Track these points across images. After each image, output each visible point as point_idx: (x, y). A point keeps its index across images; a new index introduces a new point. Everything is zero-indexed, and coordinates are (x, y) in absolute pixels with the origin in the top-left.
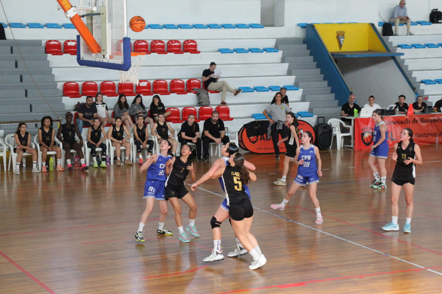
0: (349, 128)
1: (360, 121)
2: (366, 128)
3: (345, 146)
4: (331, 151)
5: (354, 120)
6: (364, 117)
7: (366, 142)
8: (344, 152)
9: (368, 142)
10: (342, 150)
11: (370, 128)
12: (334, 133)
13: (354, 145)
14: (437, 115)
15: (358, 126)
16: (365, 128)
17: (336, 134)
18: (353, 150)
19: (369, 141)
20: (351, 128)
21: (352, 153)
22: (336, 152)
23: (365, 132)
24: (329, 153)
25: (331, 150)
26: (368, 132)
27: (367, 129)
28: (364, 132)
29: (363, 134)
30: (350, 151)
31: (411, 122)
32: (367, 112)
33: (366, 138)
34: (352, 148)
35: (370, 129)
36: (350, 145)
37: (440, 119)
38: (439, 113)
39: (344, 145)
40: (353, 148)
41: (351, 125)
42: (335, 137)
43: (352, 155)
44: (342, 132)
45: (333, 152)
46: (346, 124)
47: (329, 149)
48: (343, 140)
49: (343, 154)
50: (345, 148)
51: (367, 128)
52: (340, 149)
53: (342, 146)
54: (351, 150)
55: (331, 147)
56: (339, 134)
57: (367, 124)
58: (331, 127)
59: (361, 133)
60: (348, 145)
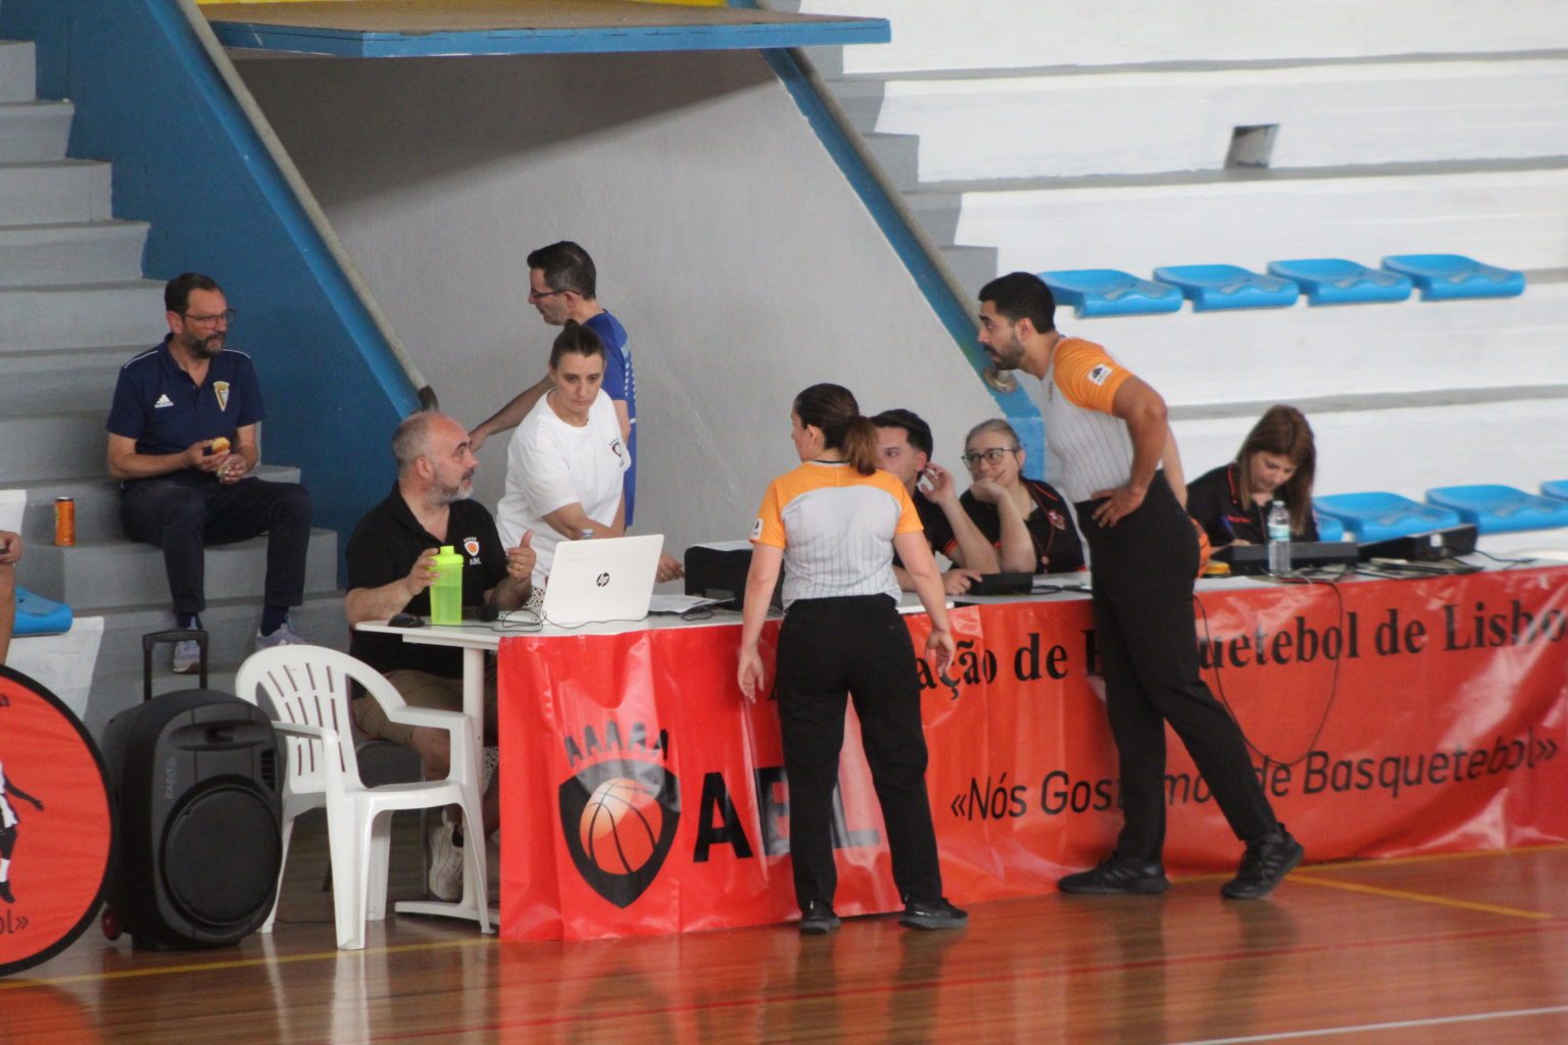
0: (445, 734)
1: (543, 671)
2: (603, 729)
3: (402, 907)
4: (271, 960)
5: (489, 659)
6: (582, 632)
7: (609, 864)
8: (397, 965)
9: (624, 872)
10: (382, 950)
11: (641, 728)
12: (299, 784)
13: (494, 903)
14: (1231, 600)
15: (537, 726)
16: (589, 731)
17: (322, 796)
18: (485, 942)
19: (639, 857)
20: (461, 729)
21: (474, 976)
22: (324, 972)
23: (600, 773)
24: (259, 975)
25: (269, 946)
26: (627, 772)
27: (614, 746)
28: (582, 768)
29: (575, 795)
30: (456, 959)
31: (1004, 668)
32: (603, 580)
33: (603, 826)
34: (471, 926)
35: (642, 742)
36: (457, 899)
37: (1258, 638)
38: (1243, 582)
39: (391, 901)
40: (485, 929)
41: (455, 704)
42: (314, 823)
43: (474, 999)
44: (373, 775)
45: (287, 971)
46: (412, 699)
47: (259, 940)
48: (384, 845)
49: (382, 987)
50: (400, 923)
51: (616, 726)
52: (362, 945)
53: (380, 914)
54: (466, 943)
55: (267, 927)
56: (348, 790)
57: (615, 699)
58: (274, 723)
59: (557, 780)
60: (429, 897)
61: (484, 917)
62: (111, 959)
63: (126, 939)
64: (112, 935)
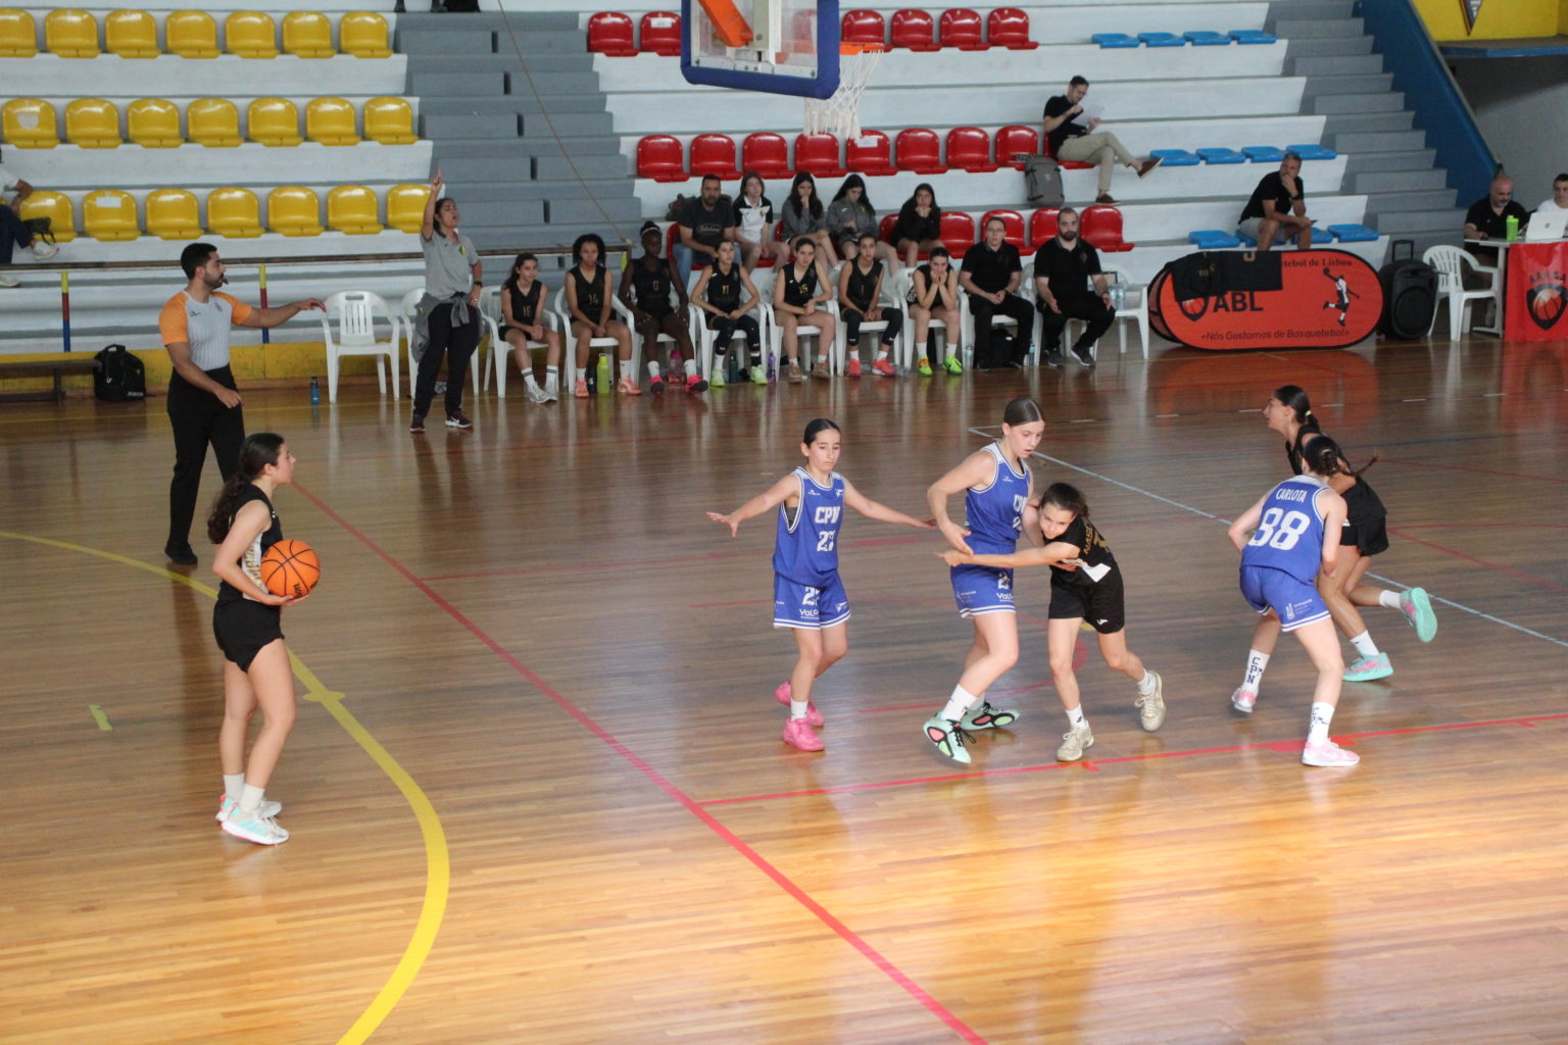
0: (1490, 275)
1: (1524, 254)
3: (1475, 329)
4: (1431, 344)
5: (1507, 250)
6: (1538, 242)
7: (1542, 316)
8: (1473, 347)
9: (1546, 318)
10: (1467, 342)
11: (1556, 273)
12: (1442, 289)
13: (1504, 328)
15: (1521, 272)
16: (1538, 274)
17: (1448, 293)
18: (1501, 340)
19: (1552, 314)
21: (1496, 351)
22: (1446, 348)
23: (1540, 289)
24: (1425, 349)
25: (1430, 340)
26: (1550, 286)
28: (1535, 285)
29: (1532, 294)
30: (1491, 346)
32: (1547, 226)
33: (1541, 304)
34: (1496, 335)
35: (1557, 278)
36: (1492, 326)
39: (1472, 325)
40: (1501, 336)
41: (1495, 264)
42: (1445, 302)
43: (1496, 358)
45: (1434, 347)
46: (1482, 263)
47: (1426, 337)
48: (1469, 310)
49: (1467, 353)
50: (1475, 334)
51: (1548, 273)
52: (1459, 340)
53: (1467, 329)
54: (1495, 341)
55: (1430, 333)
56: (1457, 291)
57: (1547, 264)
58: (1434, 270)
59: (1526, 289)
60: (1484, 326)
61: (1500, 332)
62: (1378, 342)
63: (1383, 337)
64: (1379, 334)
